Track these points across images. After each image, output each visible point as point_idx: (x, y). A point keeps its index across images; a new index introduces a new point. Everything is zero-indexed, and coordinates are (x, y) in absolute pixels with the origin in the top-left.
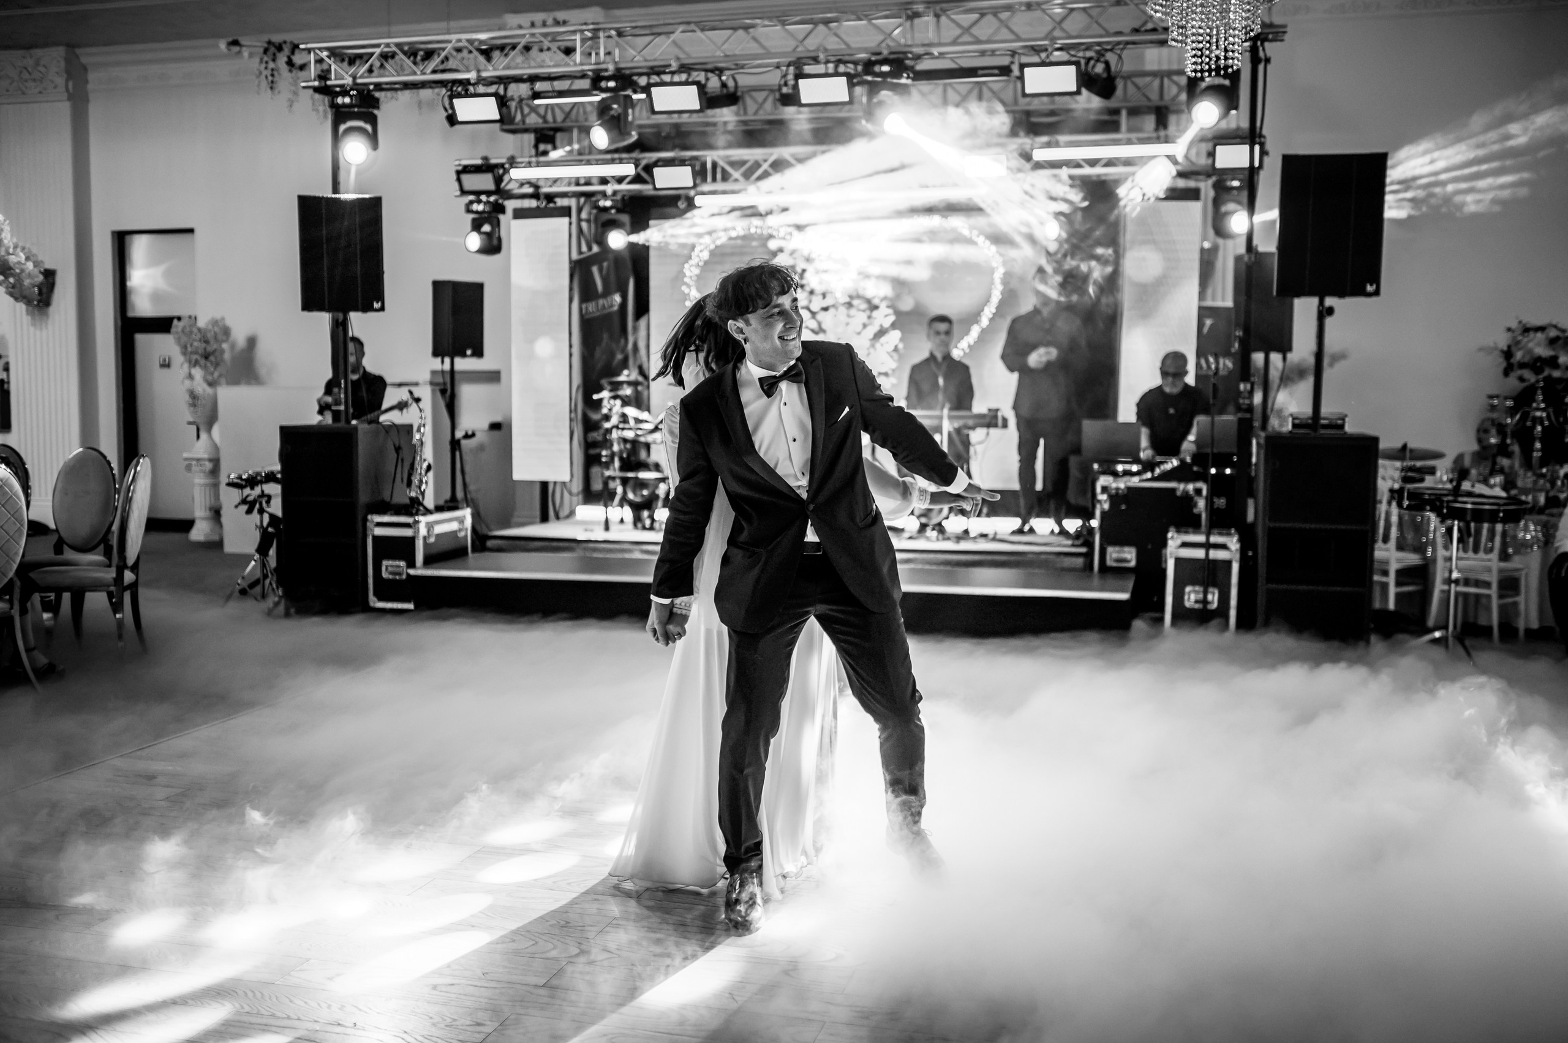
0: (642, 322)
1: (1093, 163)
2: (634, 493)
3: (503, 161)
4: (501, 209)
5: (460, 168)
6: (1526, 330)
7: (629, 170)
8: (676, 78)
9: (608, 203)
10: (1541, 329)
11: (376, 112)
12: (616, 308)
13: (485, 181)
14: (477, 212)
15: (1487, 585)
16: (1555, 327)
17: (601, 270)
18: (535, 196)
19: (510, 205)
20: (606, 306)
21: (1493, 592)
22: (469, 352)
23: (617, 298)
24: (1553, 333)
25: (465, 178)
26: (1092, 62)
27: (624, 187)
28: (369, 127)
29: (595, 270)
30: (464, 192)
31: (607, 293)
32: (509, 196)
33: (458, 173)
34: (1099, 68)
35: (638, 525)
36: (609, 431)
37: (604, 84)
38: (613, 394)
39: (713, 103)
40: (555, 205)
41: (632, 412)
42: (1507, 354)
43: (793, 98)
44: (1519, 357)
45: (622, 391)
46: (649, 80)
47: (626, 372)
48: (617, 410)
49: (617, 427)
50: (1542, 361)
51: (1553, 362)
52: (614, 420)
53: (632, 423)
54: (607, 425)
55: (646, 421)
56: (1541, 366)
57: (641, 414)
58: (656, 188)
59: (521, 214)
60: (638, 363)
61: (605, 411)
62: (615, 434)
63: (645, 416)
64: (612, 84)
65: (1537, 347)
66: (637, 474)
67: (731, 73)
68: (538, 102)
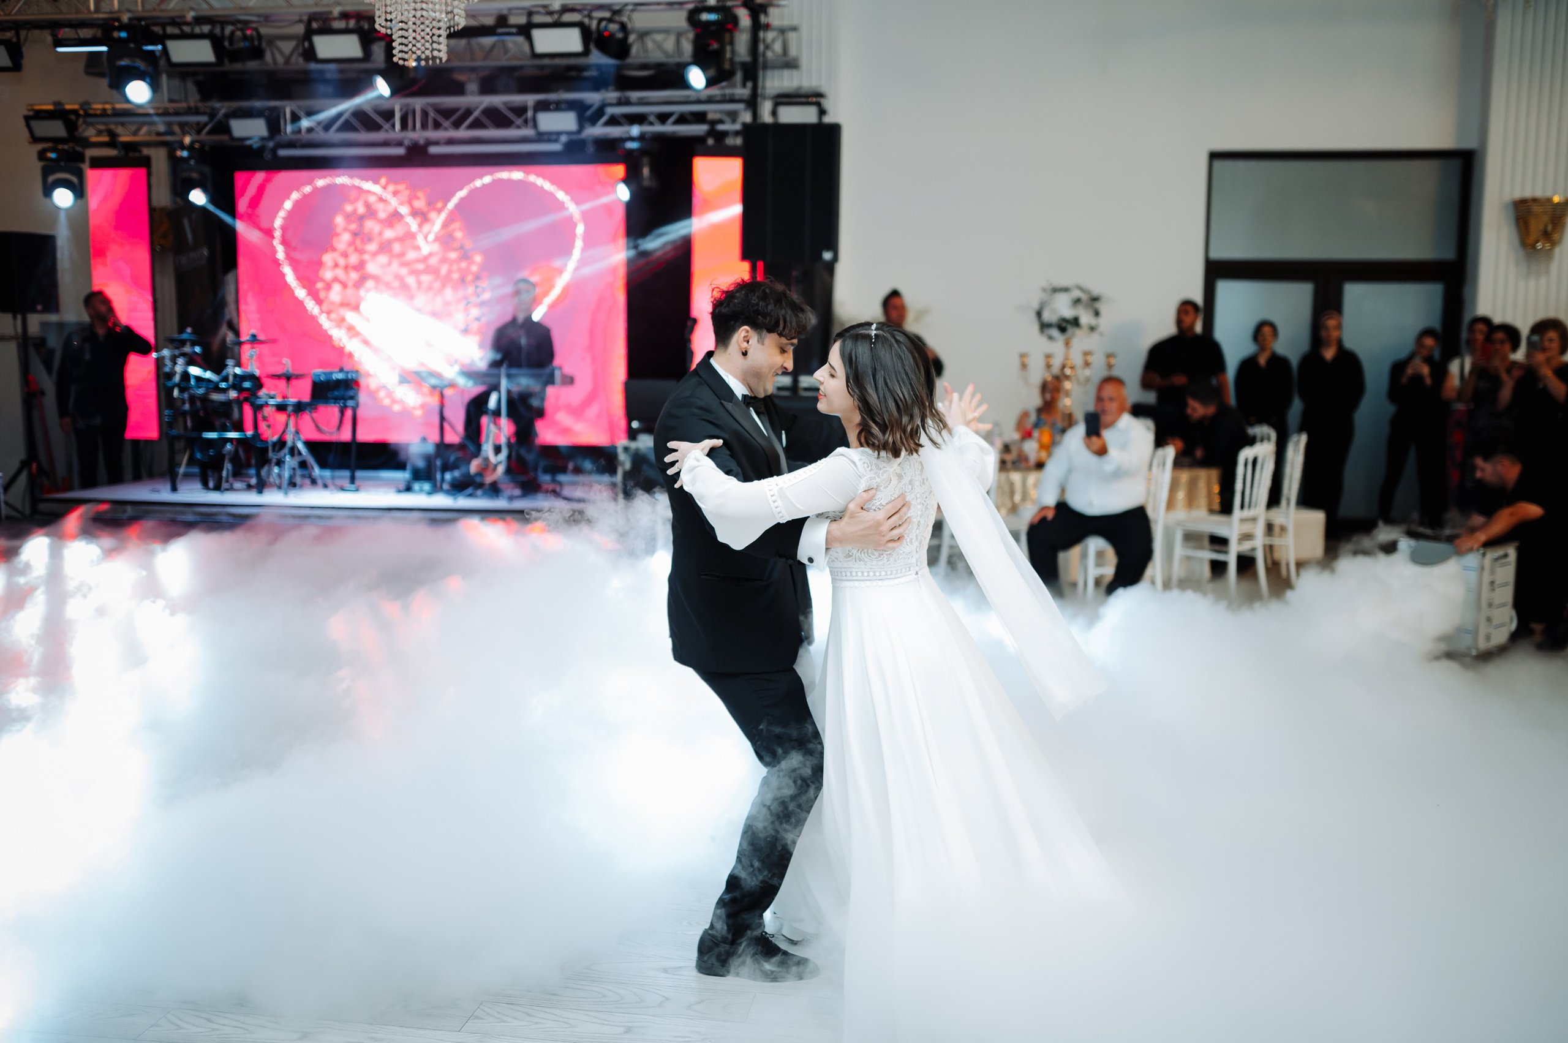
0: (230, 277)
3: (76, 107)
4: (81, 158)
5: (31, 113)
6: (1056, 290)
7: (204, 119)
9: (185, 154)
10: (1066, 290)
12: (204, 262)
13: (57, 129)
14: (51, 160)
16: (1079, 288)
17: (190, 220)
18: (112, 144)
19: (90, 153)
20: (196, 259)
22: (39, 307)
23: (205, 252)
24: (1077, 294)
25: (35, 124)
26: (604, 24)
27: (203, 136)
29: (186, 222)
30: (35, 139)
31: (196, 246)
32: (87, 144)
33: (27, 119)
34: (613, 27)
35: (205, 485)
36: (171, 390)
37: (116, 34)
38: (177, 352)
39: (237, 56)
40: (137, 154)
41: (195, 371)
42: (1039, 314)
43: (310, 54)
44: (1047, 316)
45: (187, 349)
46: (164, 30)
47: (189, 330)
48: (179, 369)
49: (178, 385)
50: (1064, 320)
51: (1075, 322)
52: (177, 379)
53: (193, 382)
54: (169, 384)
55: (209, 381)
56: (1065, 326)
57: (204, 373)
58: (233, 139)
59: (99, 163)
60: (227, 317)
61: (167, 369)
62: (176, 393)
63: (208, 375)
64: (123, 35)
65: (1062, 308)
66: (201, 434)
67: (254, 25)
68: (60, 49)
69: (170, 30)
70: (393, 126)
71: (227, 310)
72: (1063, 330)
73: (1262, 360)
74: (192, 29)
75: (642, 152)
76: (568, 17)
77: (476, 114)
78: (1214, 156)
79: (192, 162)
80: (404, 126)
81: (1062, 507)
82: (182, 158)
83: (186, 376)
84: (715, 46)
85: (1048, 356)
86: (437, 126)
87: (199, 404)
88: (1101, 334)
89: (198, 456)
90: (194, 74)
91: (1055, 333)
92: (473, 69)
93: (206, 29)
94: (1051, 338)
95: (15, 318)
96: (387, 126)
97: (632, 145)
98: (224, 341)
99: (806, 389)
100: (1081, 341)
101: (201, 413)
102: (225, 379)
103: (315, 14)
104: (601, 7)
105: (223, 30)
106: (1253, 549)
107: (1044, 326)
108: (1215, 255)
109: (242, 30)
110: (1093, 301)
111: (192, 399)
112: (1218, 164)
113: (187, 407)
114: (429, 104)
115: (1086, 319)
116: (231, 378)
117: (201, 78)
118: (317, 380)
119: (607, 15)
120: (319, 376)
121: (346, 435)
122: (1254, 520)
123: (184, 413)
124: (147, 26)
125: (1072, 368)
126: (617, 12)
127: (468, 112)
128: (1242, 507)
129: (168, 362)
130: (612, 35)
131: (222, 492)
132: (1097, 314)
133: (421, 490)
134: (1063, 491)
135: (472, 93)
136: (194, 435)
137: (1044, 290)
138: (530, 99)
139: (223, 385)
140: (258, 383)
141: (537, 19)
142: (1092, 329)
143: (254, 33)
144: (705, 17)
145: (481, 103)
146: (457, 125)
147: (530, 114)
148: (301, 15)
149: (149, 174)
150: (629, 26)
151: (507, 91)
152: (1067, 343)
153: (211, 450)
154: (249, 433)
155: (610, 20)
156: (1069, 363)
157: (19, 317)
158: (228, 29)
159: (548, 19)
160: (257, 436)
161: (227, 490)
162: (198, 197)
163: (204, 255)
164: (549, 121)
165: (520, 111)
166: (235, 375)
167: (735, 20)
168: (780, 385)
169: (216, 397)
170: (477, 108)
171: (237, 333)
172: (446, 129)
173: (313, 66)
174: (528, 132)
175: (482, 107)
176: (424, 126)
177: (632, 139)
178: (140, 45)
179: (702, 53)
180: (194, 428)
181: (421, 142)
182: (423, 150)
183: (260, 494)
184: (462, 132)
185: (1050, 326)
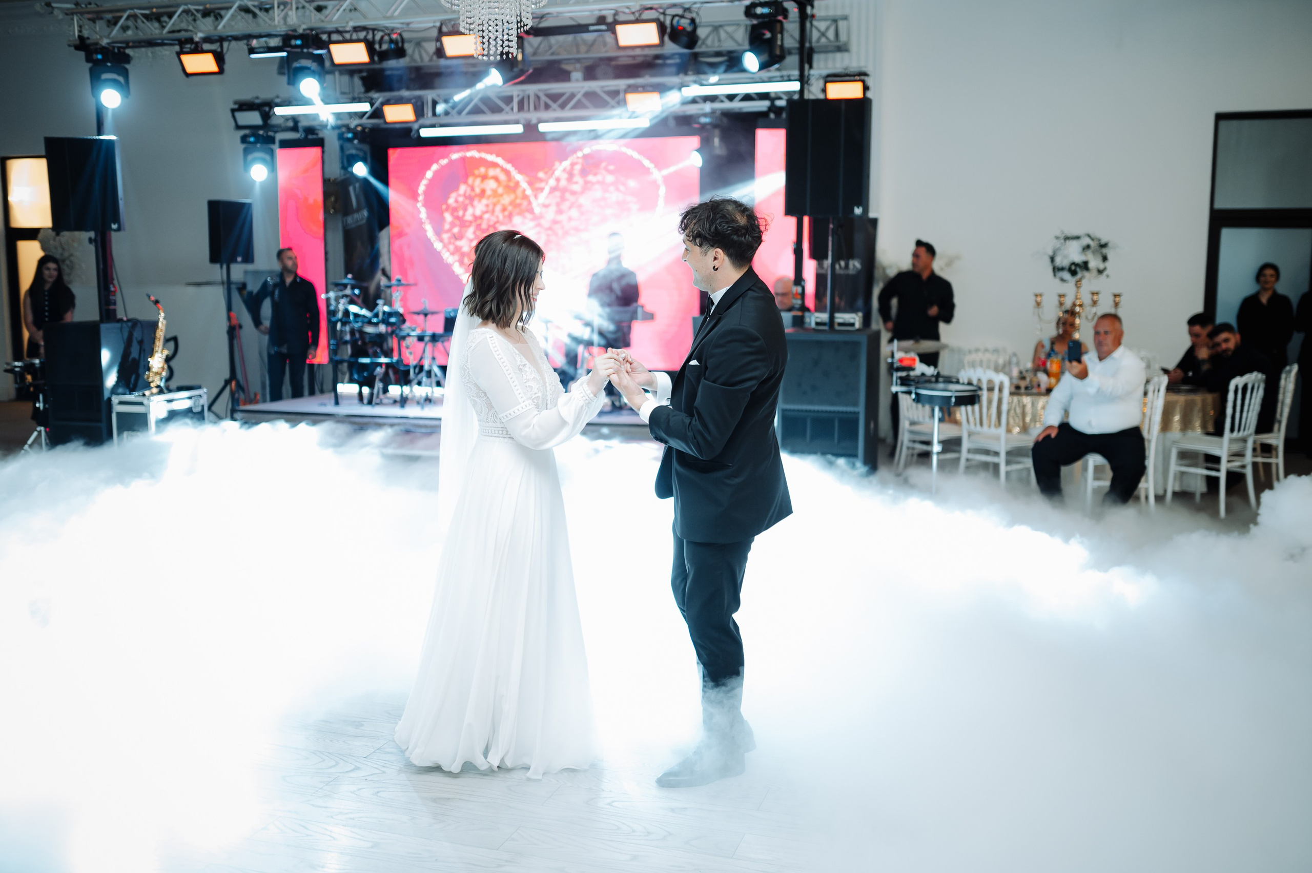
0: (384, 232)
1: (731, 97)
2: (358, 373)
3: (268, 100)
4: (273, 140)
5: (236, 107)
6: (1067, 238)
7: (365, 107)
8: (355, 37)
9: (351, 135)
10: (1077, 238)
11: (127, 66)
12: (364, 221)
13: (254, 118)
14: (250, 142)
15: (997, 454)
16: (1089, 236)
17: (355, 189)
18: (295, 128)
19: (280, 136)
20: (359, 219)
21: (1002, 460)
22: (239, 259)
23: (365, 213)
24: (1087, 241)
25: (238, 115)
26: (676, 19)
27: (364, 121)
28: (121, 79)
29: (351, 189)
30: (238, 127)
31: (359, 209)
32: (276, 129)
33: (233, 111)
34: (685, 23)
35: (363, 402)
36: (335, 323)
37: (293, 42)
38: (340, 294)
39: (384, 56)
40: (314, 137)
41: (353, 309)
42: (1052, 259)
43: (440, 52)
44: (1059, 261)
45: (348, 291)
46: (329, 37)
47: (350, 276)
48: (342, 307)
49: (341, 320)
50: (1076, 265)
51: (1085, 266)
52: (340, 315)
53: (352, 317)
54: (334, 319)
55: (364, 316)
56: (1075, 269)
57: (361, 311)
58: (386, 123)
59: (285, 144)
60: (381, 266)
61: (332, 308)
62: (339, 326)
63: (364, 312)
64: (299, 42)
65: (1074, 253)
66: (357, 359)
67: (398, 31)
68: (253, 56)
69: (335, 37)
70: (512, 109)
71: (381, 260)
72: (1073, 273)
73: (1264, 299)
74: (351, 36)
75: (713, 125)
76: (647, 15)
77: (579, 96)
78: (1220, 117)
79: (356, 142)
80: (520, 110)
81: (1065, 427)
82: (348, 139)
83: (347, 313)
84: (768, 35)
85: (1061, 296)
86: (547, 107)
87: (357, 335)
88: (1108, 276)
89: (356, 377)
90: (360, 71)
91: (1066, 275)
92: (578, 60)
93: (362, 35)
94: (1062, 280)
95: (221, 267)
96: (507, 109)
97: (704, 120)
98: (379, 285)
99: (840, 324)
100: (1090, 282)
101: (360, 343)
102: (376, 315)
103: (445, 20)
104: (674, 6)
105: (374, 36)
106: (1244, 467)
107: (1056, 270)
108: (1218, 205)
109: (389, 35)
110: (1102, 248)
111: (352, 331)
112: (1223, 124)
113: (348, 337)
114: (540, 90)
115: (1094, 263)
116: (381, 315)
117: (365, 74)
118: (448, 316)
119: (679, 11)
120: (450, 312)
122: (1244, 440)
123: (346, 342)
124: (317, 35)
125: (1081, 306)
126: (688, 10)
127: (573, 96)
128: (1232, 430)
129: (333, 303)
130: (684, 29)
131: (373, 406)
132: (1105, 259)
134: (1066, 412)
135: (577, 80)
136: (352, 360)
137: (1057, 238)
138: (622, 83)
139: (375, 320)
140: (402, 319)
141: (621, 18)
142: (1100, 272)
143: (399, 38)
144: (759, 10)
145: (583, 87)
146: (563, 106)
147: (621, 96)
148: (434, 22)
149: (323, 152)
150: (697, 21)
151: (606, 77)
152: (1078, 284)
153: (367, 372)
154: (395, 359)
155: (682, 17)
156: (1078, 302)
157: (225, 267)
158: (379, 35)
159: (632, 18)
160: (400, 361)
161: (377, 404)
162: (360, 170)
163: (364, 216)
165: (613, 93)
166: (384, 313)
167: (785, 13)
168: (819, 320)
169: (370, 329)
170: (579, 92)
171: (389, 278)
172: (555, 110)
173: (442, 62)
174: (620, 111)
175: (583, 91)
176: (536, 108)
177: (705, 115)
178: (311, 50)
179: (757, 42)
180: (353, 355)
181: (534, 121)
182: (535, 127)
183: (402, 408)
184: (566, 113)
185: (1062, 269)
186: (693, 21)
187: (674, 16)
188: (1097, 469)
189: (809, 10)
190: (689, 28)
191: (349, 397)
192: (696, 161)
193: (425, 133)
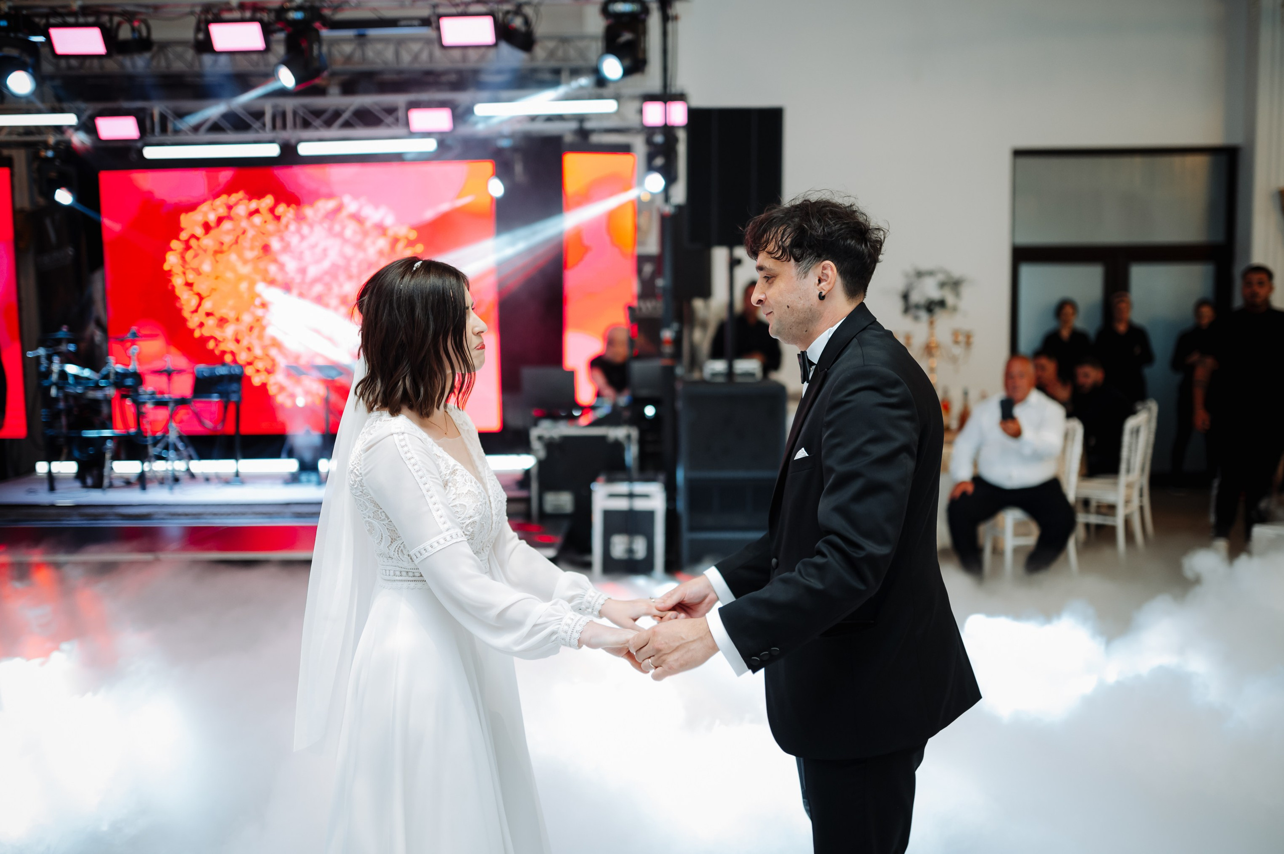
0: (97, 274)
2: (78, 450)
6: (920, 274)
7: (70, 119)
8: (82, 21)
9: (50, 154)
10: (931, 273)
12: (68, 261)
16: (944, 271)
20: (60, 258)
23: (70, 251)
24: (941, 277)
26: (509, 16)
27: (68, 137)
29: (48, 222)
31: (60, 245)
34: (518, 22)
35: (85, 485)
36: (48, 389)
38: (52, 351)
39: (125, 48)
41: (72, 369)
42: (905, 297)
43: (205, 45)
44: (916, 297)
45: (63, 348)
46: (48, 21)
47: (65, 329)
48: (56, 367)
49: (56, 384)
50: (932, 302)
51: (942, 304)
52: (54, 377)
53: (71, 380)
54: (46, 383)
55: (87, 379)
56: (932, 307)
57: (82, 371)
58: (101, 139)
60: (94, 315)
61: (43, 368)
62: (54, 392)
63: (87, 373)
64: (4, 23)
65: (929, 290)
66: (80, 433)
67: (143, 17)
69: (54, 19)
70: (264, 126)
71: (94, 308)
72: (929, 311)
73: (1065, 333)
74: (80, 17)
75: (515, 149)
76: (478, 7)
77: (347, 113)
78: (1018, 153)
79: (57, 162)
80: (274, 127)
81: (978, 480)
82: (47, 159)
83: (63, 374)
84: (626, 37)
86: (306, 125)
87: (74, 402)
88: (961, 313)
89: (74, 453)
91: (923, 315)
94: (916, 318)
96: (258, 125)
97: (503, 143)
98: (92, 339)
99: (740, 375)
100: (947, 320)
102: (106, 377)
105: (111, 21)
107: (907, 309)
108: (1017, 241)
109: (129, 21)
110: (955, 285)
111: (67, 396)
112: (1019, 161)
113: (62, 405)
114: (299, 104)
115: (950, 300)
116: (112, 376)
118: (200, 376)
119: (513, 8)
120: (202, 372)
121: (230, 429)
123: (60, 412)
124: (29, 15)
127: (337, 114)
129: (44, 362)
130: (518, 29)
132: (960, 295)
133: (309, 481)
134: (975, 464)
135: (337, 95)
136: (73, 434)
137: (908, 274)
138: (399, 100)
139: (102, 383)
140: (139, 378)
142: (956, 309)
143: (142, 26)
144: (620, 7)
145: (349, 104)
146: (329, 124)
147: (401, 113)
148: (193, 5)
149: (12, 175)
150: (533, 20)
152: (931, 323)
153: (91, 448)
154: (131, 430)
155: (515, 14)
158: (116, 19)
160: (140, 432)
161: (108, 487)
162: (63, 197)
163: (69, 254)
164: (421, 119)
165: (391, 111)
166: (117, 373)
167: (647, 12)
168: (714, 371)
169: (92, 394)
170: (347, 108)
171: (105, 330)
172: (316, 128)
174: (401, 131)
175: (352, 108)
176: (293, 126)
178: (20, 35)
179: (612, 46)
180: (70, 426)
181: (293, 141)
182: (294, 149)
183: (143, 491)
184: (333, 132)
185: (917, 307)
186: (527, 22)
187: (508, 12)
188: (1018, 525)
189: (671, 12)
190: (523, 29)
191: (65, 479)
192: (497, 188)
193: (150, 153)
